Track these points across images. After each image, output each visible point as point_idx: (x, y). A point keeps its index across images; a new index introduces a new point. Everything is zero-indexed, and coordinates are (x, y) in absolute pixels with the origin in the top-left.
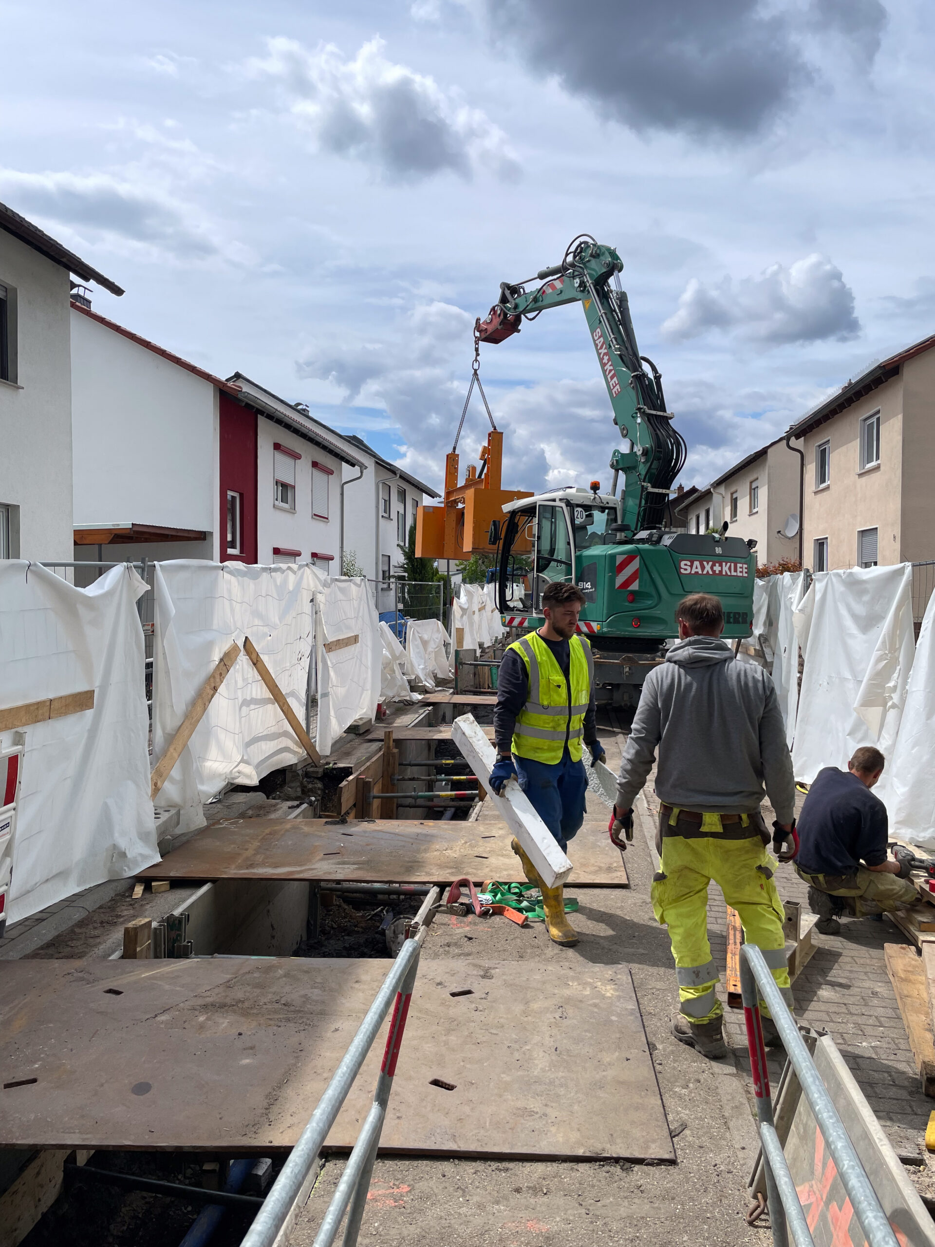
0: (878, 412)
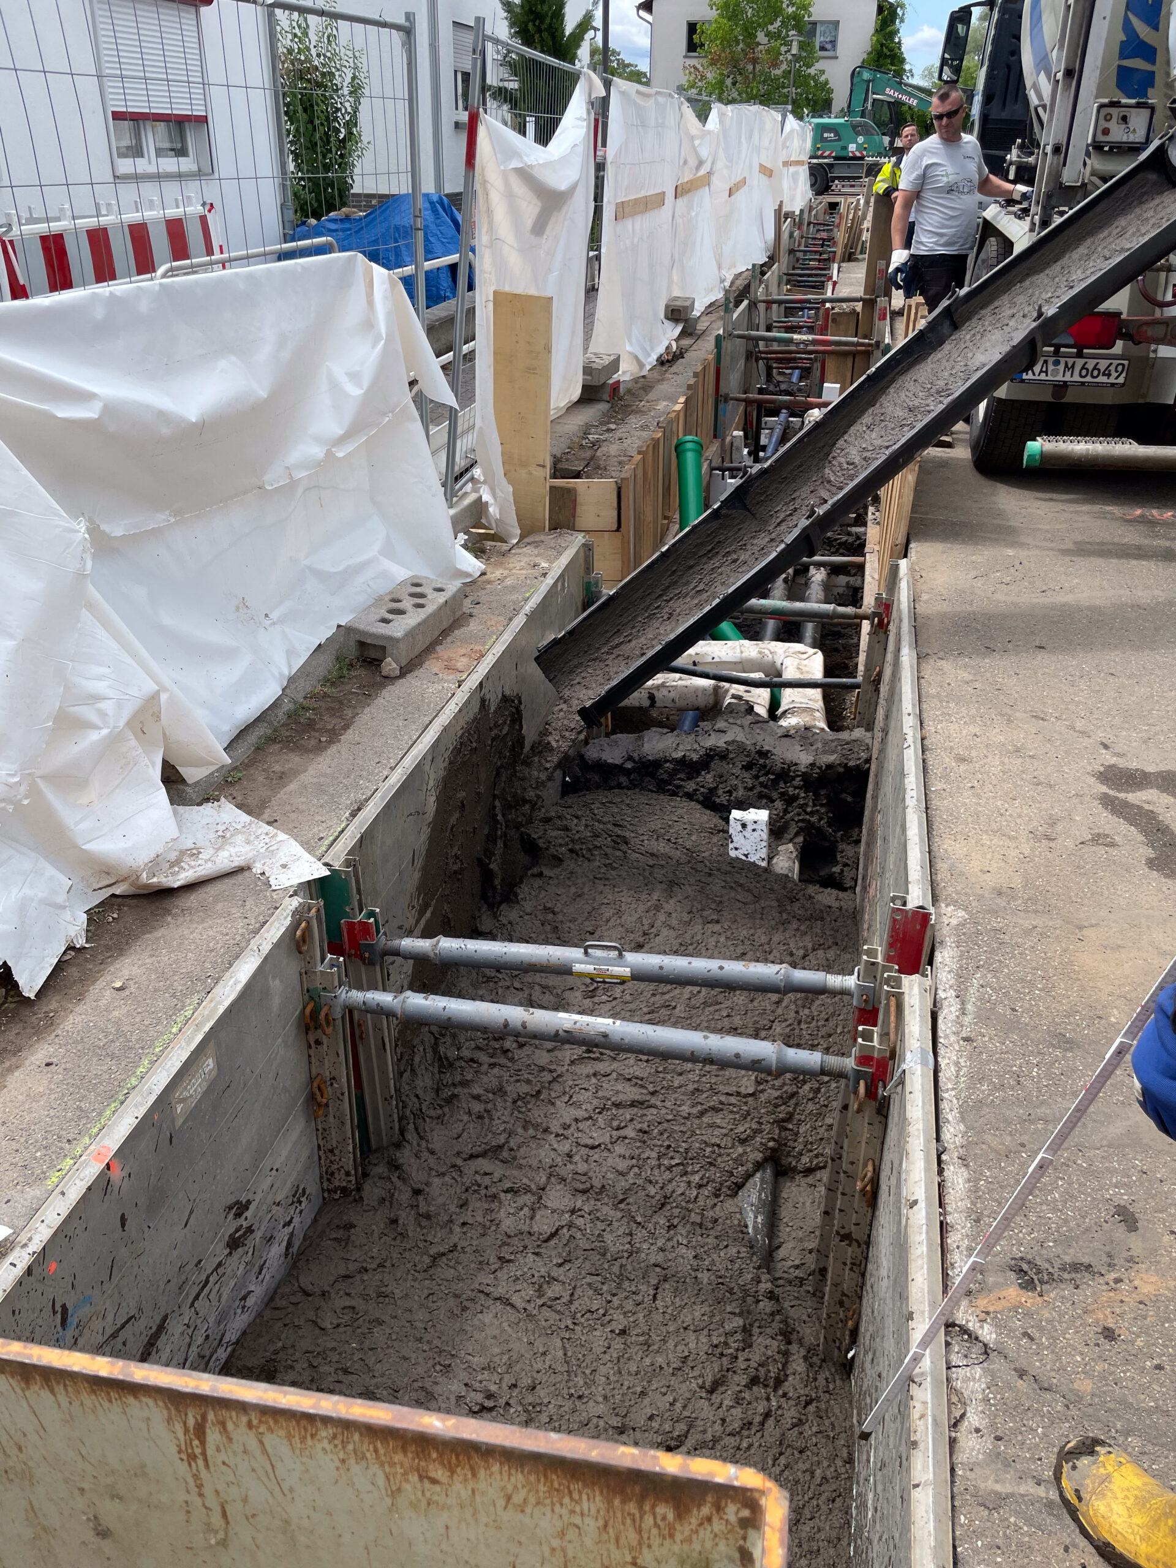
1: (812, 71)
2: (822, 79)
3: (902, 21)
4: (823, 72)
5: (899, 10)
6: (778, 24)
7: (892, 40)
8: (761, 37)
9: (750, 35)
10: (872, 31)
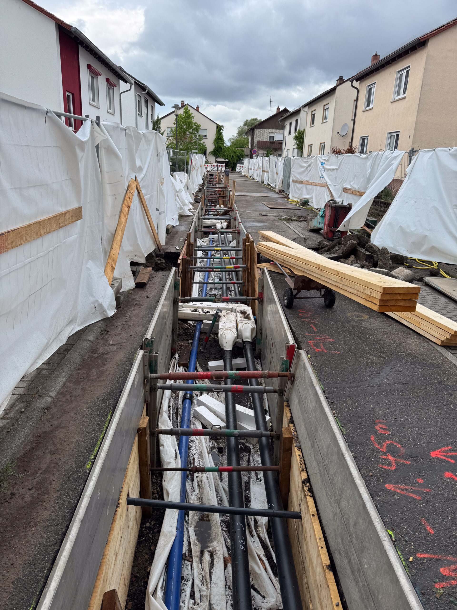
0: (409, 67)
1: (201, 142)
2: (204, 144)
3: (223, 130)
4: (204, 143)
5: (222, 128)
6: (192, 130)
7: (221, 135)
8: (187, 133)
9: (185, 132)
10: (215, 133)
